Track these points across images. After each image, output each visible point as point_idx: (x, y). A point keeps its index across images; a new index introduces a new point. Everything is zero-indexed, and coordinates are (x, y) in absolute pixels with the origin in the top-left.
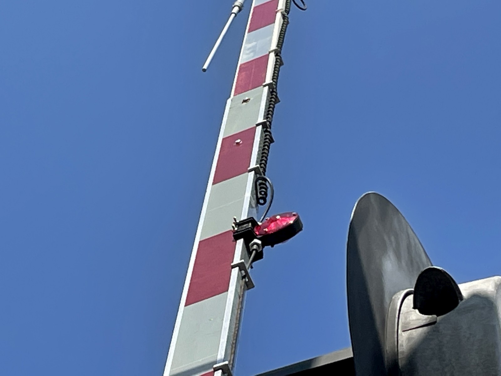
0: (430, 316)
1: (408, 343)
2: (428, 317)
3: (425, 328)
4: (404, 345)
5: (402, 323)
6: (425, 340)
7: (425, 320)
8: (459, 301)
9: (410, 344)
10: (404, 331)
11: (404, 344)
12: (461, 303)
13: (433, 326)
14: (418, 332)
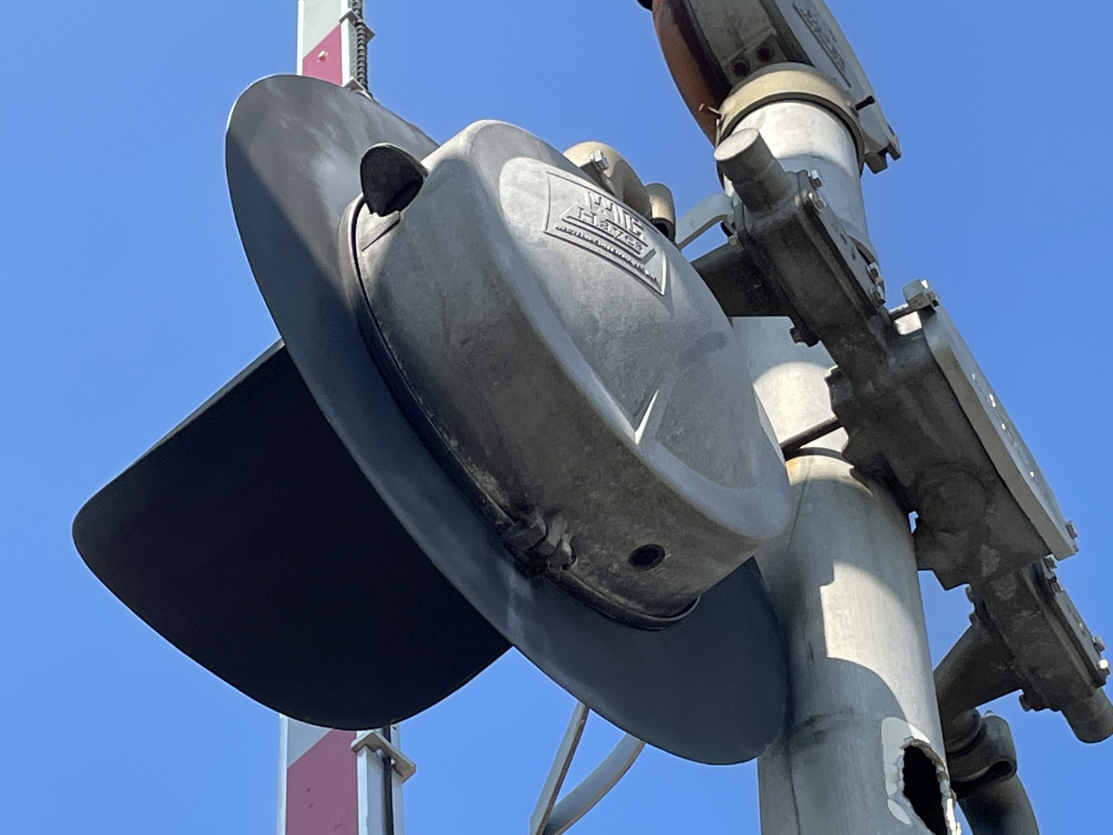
0: (391, 215)
1: (371, 265)
2: (389, 218)
3: (388, 234)
4: (367, 269)
5: (359, 240)
6: (391, 252)
7: (385, 223)
8: (424, 177)
9: (374, 265)
10: (363, 250)
11: (367, 267)
12: (426, 180)
13: (396, 227)
14: (380, 244)
